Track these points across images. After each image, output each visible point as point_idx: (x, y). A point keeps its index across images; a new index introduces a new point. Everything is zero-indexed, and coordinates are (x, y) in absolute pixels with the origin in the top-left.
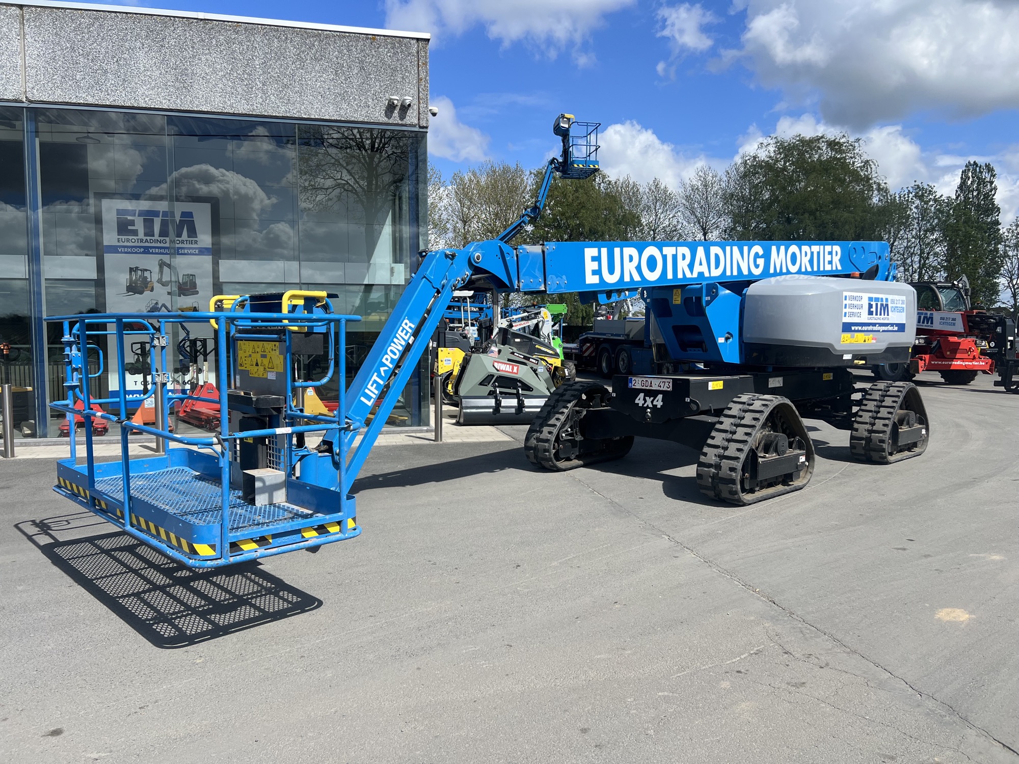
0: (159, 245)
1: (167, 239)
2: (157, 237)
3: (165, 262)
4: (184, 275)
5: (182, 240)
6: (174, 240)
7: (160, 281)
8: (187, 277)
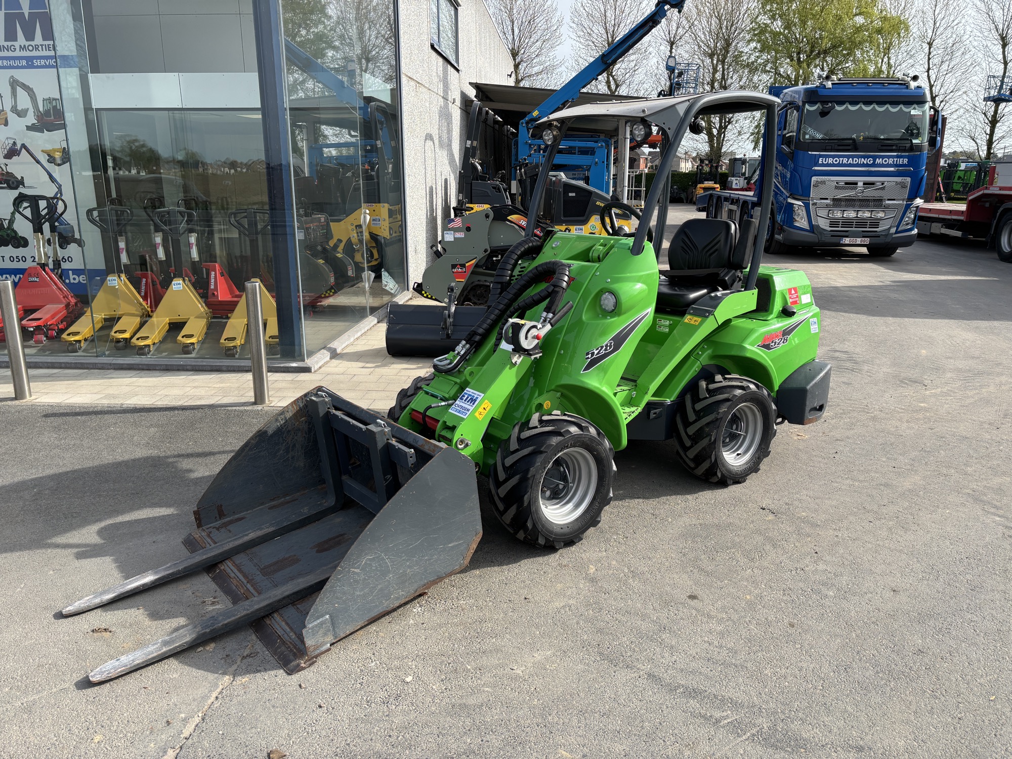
0: (6, 54)
1: (16, 44)
2: (2, 41)
3: (18, 81)
4: (44, 99)
5: (35, 45)
6: (25, 46)
7: (14, 109)
8: (49, 103)
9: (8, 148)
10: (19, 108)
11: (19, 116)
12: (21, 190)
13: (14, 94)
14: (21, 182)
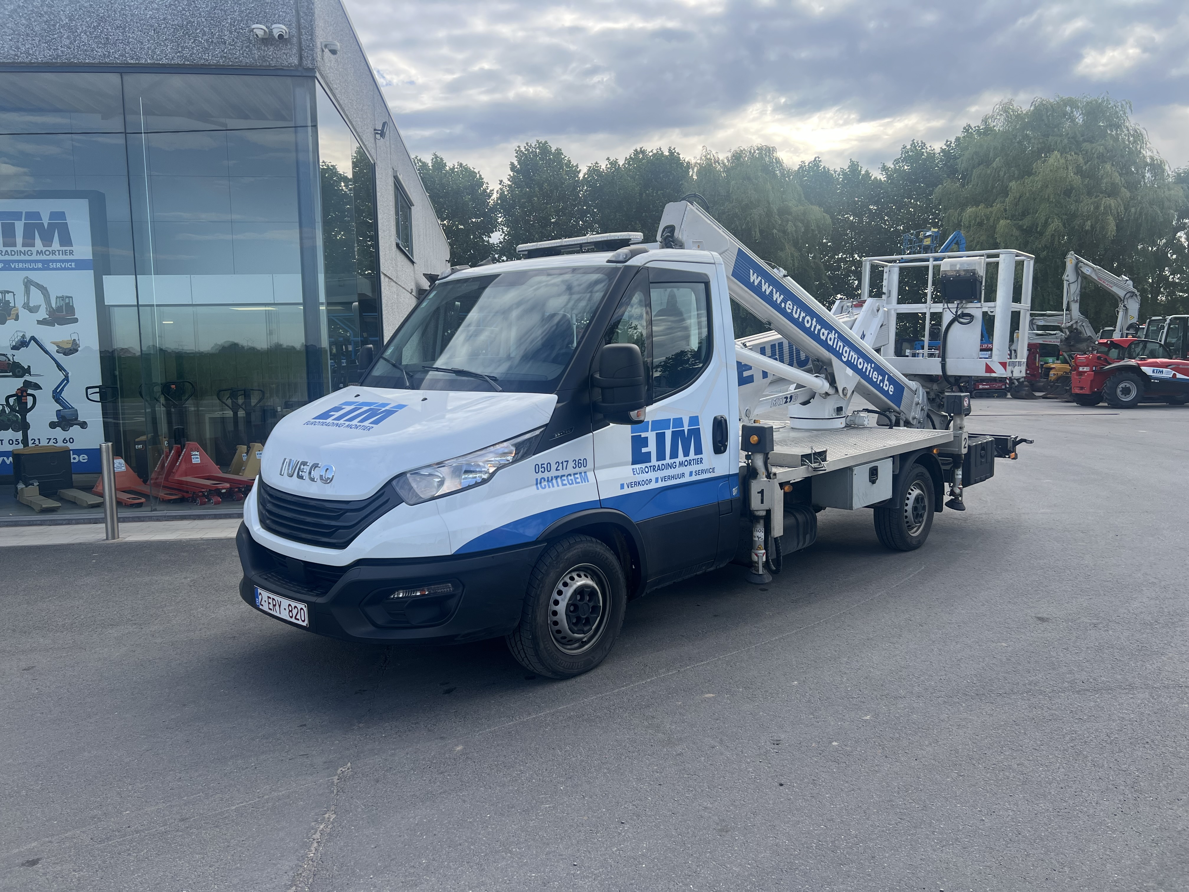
0: (22, 257)
1: (34, 250)
2: (19, 247)
3: (32, 281)
4: (57, 297)
5: (52, 251)
6: (42, 251)
7: (26, 305)
8: (62, 300)
9: (16, 340)
10: (31, 305)
11: (31, 311)
12: (27, 378)
13: (27, 292)
14: (28, 371)
